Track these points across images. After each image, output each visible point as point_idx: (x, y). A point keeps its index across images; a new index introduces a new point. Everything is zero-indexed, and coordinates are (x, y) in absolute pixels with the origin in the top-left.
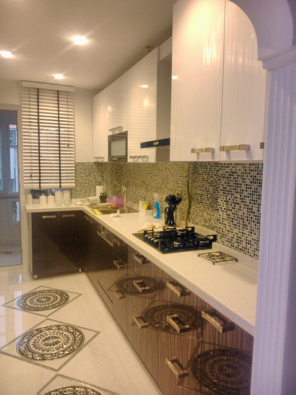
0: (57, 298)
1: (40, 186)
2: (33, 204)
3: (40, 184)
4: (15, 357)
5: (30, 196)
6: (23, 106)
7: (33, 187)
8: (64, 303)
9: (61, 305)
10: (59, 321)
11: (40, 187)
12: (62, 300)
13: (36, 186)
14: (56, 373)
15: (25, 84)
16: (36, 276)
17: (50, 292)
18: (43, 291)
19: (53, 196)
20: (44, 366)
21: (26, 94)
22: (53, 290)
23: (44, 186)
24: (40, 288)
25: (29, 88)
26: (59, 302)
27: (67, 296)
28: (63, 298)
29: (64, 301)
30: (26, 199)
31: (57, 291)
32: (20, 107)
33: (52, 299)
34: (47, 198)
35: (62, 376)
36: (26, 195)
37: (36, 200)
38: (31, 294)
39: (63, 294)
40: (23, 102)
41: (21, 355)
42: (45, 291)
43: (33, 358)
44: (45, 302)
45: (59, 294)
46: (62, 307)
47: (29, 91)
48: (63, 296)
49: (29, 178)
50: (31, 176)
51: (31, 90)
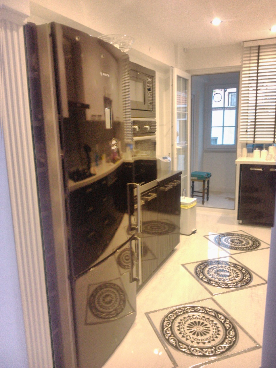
0: (249, 243)
1: (254, 140)
2: (247, 157)
3: (254, 139)
4: (191, 273)
5: (245, 150)
6: (244, 66)
7: (248, 141)
8: (252, 249)
9: (249, 250)
10: (239, 261)
11: (254, 142)
12: (252, 246)
13: (250, 141)
14: (211, 296)
15: (246, 45)
16: (241, 221)
17: (245, 237)
18: (241, 234)
19: (266, 151)
20: (206, 288)
21: (248, 54)
22: (249, 236)
23: (258, 141)
24: (241, 231)
25: (250, 47)
26: (249, 247)
27: (258, 245)
28: (254, 245)
29: (254, 247)
30: (242, 152)
31: (252, 238)
32: (241, 67)
33: (245, 242)
34: (261, 152)
35: (214, 300)
36: (242, 148)
37: (251, 154)
38: (229, 234)
39: (256, 242)
40: (244, 62)
41: (195, 274)
42: (242, 235)
43: (202, 279)
44: (237, 243)
45: (253, 241)
46: (248, 252)
47: (250, 50)
48: (255, 244)
49: (245, 133)
50: (247, 131)
51: (252, 49)
